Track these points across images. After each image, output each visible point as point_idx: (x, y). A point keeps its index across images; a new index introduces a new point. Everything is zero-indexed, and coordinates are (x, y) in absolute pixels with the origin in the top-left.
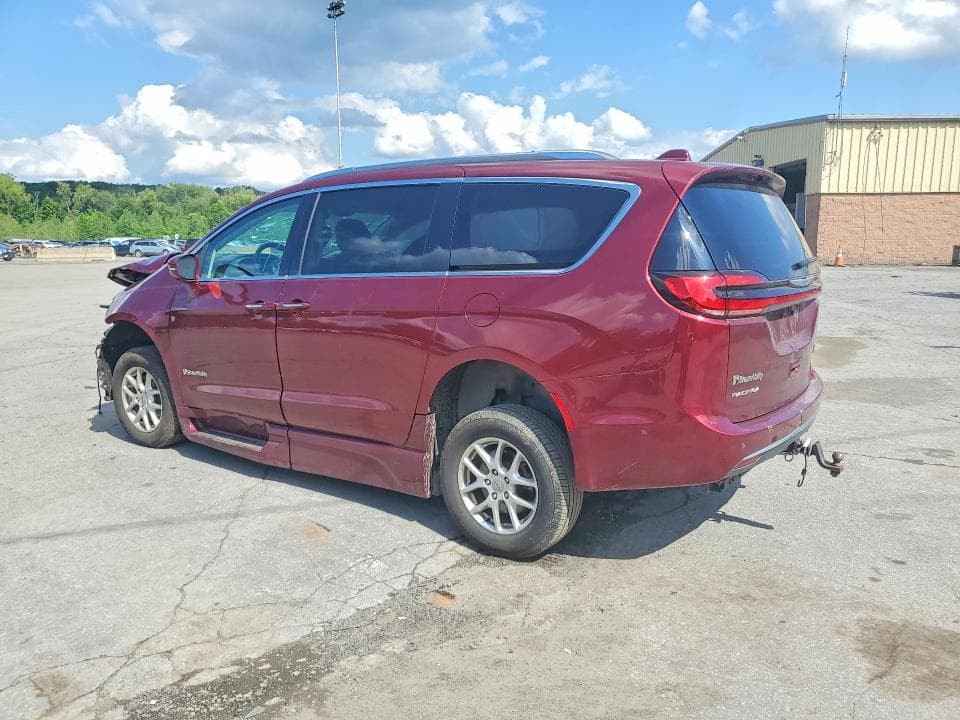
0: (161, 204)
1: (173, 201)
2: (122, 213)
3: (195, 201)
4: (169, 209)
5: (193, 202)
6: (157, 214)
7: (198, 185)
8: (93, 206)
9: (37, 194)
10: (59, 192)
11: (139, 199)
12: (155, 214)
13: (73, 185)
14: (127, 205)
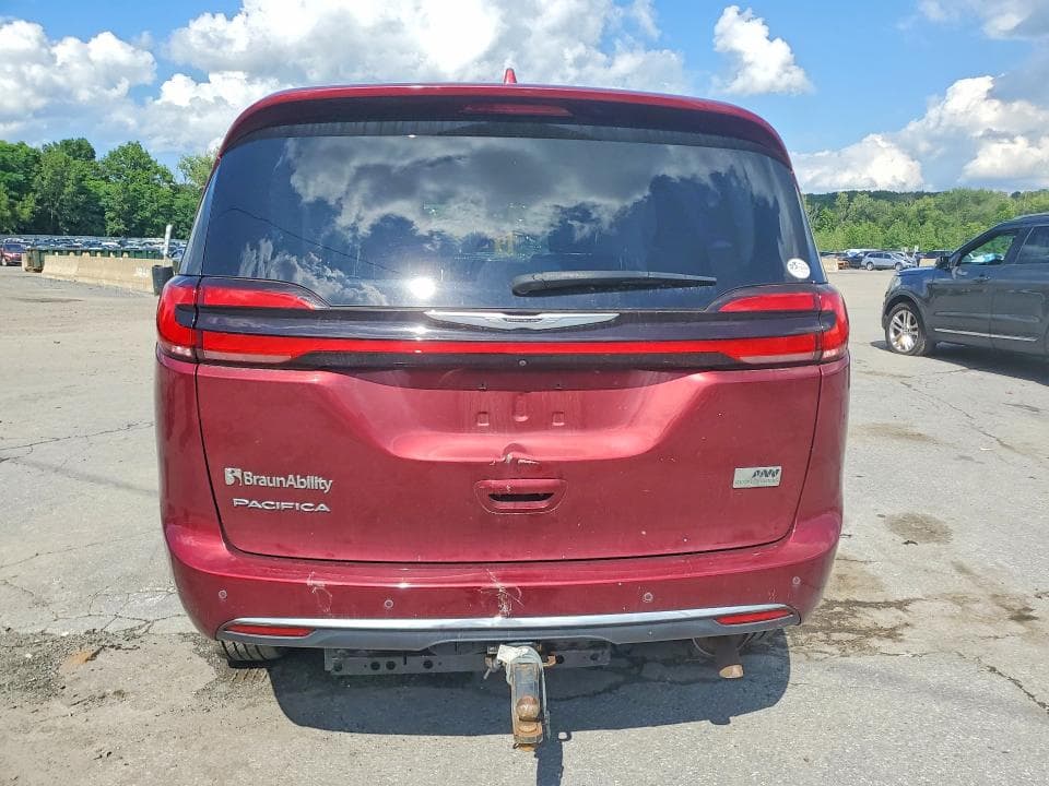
0: (937, 212)
1: (952, 208)
2: (892, 222)
3: (980, 208)
4: (946, 218)
5: (975, 210)
6: (931, 225)
7: (987, 189)
8: (868, 217)
9: (817, 205)
10: (837, 203)
11: (914, 208)
12: (929, 224)
13: (852, 195)
14: (901, 215)
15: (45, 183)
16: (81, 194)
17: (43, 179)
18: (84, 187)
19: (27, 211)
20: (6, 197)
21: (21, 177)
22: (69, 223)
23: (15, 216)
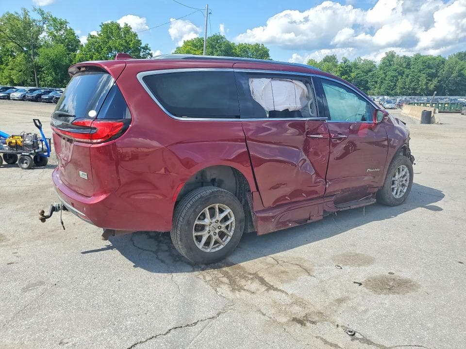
15: (444, 73)
16: (459, 77)
17: (444, 71)
18: (461, 74)
19: (432, 86)
20: (425, 80)
21: (434, 71)
22: (450, 90)
23: (427, 88)
